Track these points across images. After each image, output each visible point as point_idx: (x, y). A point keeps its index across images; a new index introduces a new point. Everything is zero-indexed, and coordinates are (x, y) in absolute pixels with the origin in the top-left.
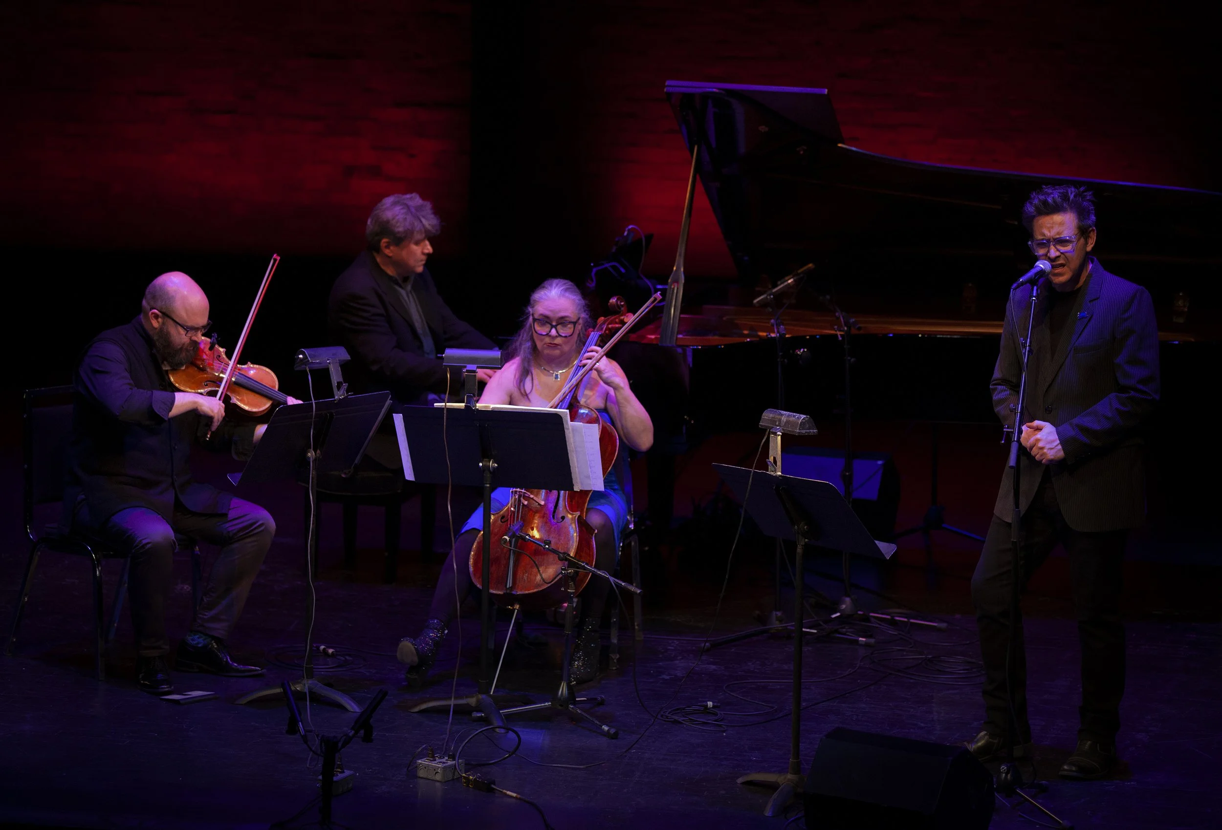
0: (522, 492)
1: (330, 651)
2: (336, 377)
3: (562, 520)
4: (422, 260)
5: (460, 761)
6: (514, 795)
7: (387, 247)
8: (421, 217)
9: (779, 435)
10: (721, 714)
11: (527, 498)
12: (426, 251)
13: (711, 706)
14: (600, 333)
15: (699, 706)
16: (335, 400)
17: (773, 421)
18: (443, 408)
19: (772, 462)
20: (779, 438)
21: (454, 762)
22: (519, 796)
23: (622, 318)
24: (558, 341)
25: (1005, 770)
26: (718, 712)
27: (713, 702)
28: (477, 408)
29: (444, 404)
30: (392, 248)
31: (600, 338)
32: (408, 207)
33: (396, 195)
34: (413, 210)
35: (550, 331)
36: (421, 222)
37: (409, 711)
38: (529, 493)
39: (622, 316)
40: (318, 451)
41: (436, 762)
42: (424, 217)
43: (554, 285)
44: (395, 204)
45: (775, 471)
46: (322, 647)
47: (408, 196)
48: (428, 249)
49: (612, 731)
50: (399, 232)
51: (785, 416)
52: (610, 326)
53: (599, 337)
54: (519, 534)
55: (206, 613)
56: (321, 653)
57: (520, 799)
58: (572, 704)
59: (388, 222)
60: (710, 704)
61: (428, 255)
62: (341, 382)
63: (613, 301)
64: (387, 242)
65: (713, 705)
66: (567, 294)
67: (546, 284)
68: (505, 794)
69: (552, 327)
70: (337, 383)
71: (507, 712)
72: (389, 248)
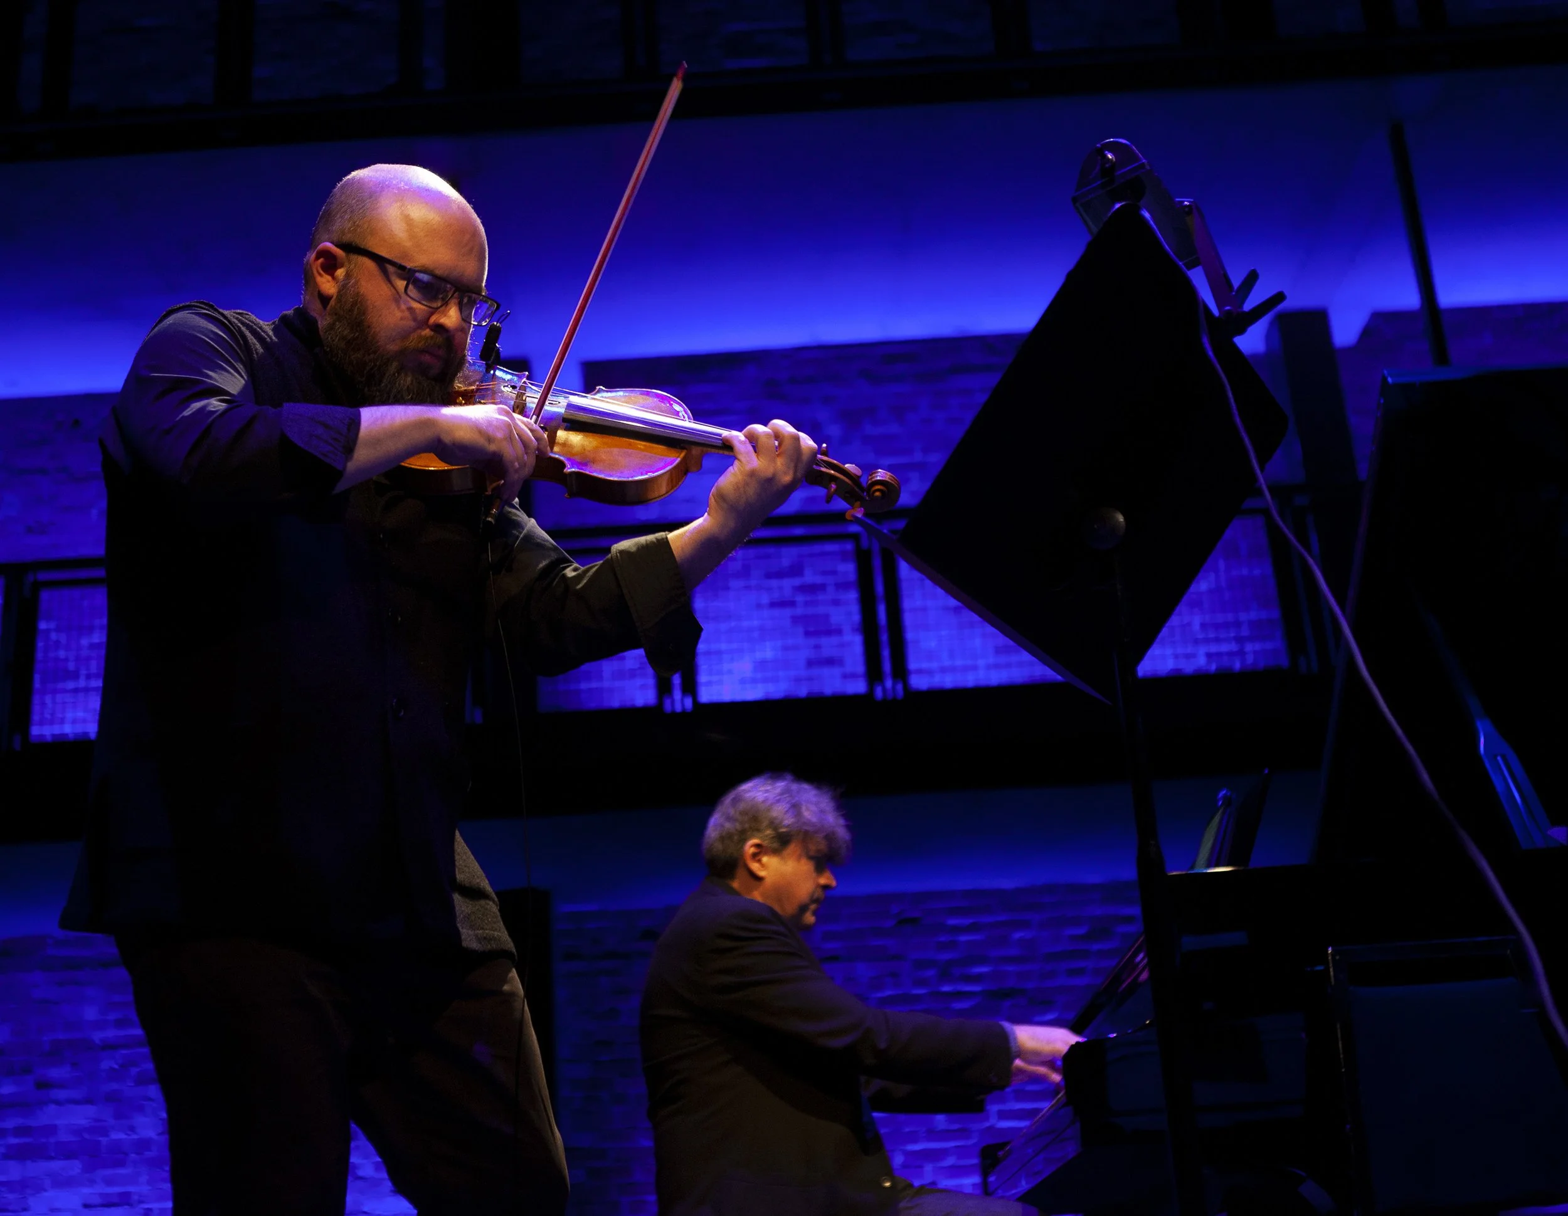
12: (824, 882)
30: (765, 859)
48: (828, 878)
72: (759, 861)
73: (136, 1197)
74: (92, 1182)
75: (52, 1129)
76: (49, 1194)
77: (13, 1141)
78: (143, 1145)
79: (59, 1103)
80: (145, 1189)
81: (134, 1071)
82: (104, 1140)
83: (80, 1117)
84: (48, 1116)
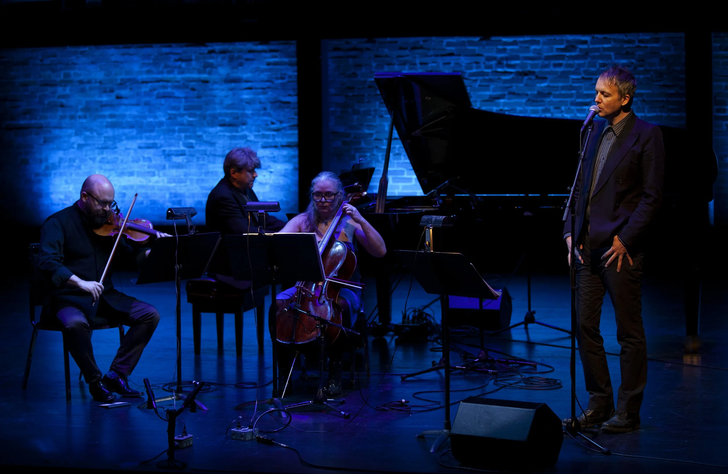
1: (198, 383)
3: (323, 303)
4: (252, 181)
5: (255, 429)
6: (285, 446)
7: (234, 173)
9: (431, 228)
10: (410, 406)
11: (305, 291)
12: (254, 176)
13: (404, 402)
15: (397, 402)
16: (189, 235)
17: (428, 222)
19: (428, 244)
20: (431, 230)
21: (252, 430)
22: (287, 446)
23: (360, 194)
24: (326, 204)
25: (570, 421)
26: (408, 405)
32: (245, 152)
34: (247, 153)
35: (321, 200)
38: (305, 288)
40: (181, 265)
41: (242, 430)
43: (324, 174)
45: (430, 250)
46: (194, 382)
49: (347, 414)
50: (239, 165)
51: (435, 218)
52: (354, 198)
55: (118, 360)
56: (193, 384)
57: (288, 448)
58: (325, 401)
60: (404, 400)
64: (234, 171)
66: (330, 178)
67: (320, 174)
68: (280, 445)
69: (323, 197)
70: (190, 226)
71: (288, 407)
72: (235, 174)
73: (159, 145)
74: (141, 138)
75: (124, 116)
76: (125, 142)
77: (109, 120)
78: (161, 124)
79: (125, 105)
80: (162, 142)
81: (155, 93)
82: (145, 121)
83: (134, 111)
84: (121, 110)
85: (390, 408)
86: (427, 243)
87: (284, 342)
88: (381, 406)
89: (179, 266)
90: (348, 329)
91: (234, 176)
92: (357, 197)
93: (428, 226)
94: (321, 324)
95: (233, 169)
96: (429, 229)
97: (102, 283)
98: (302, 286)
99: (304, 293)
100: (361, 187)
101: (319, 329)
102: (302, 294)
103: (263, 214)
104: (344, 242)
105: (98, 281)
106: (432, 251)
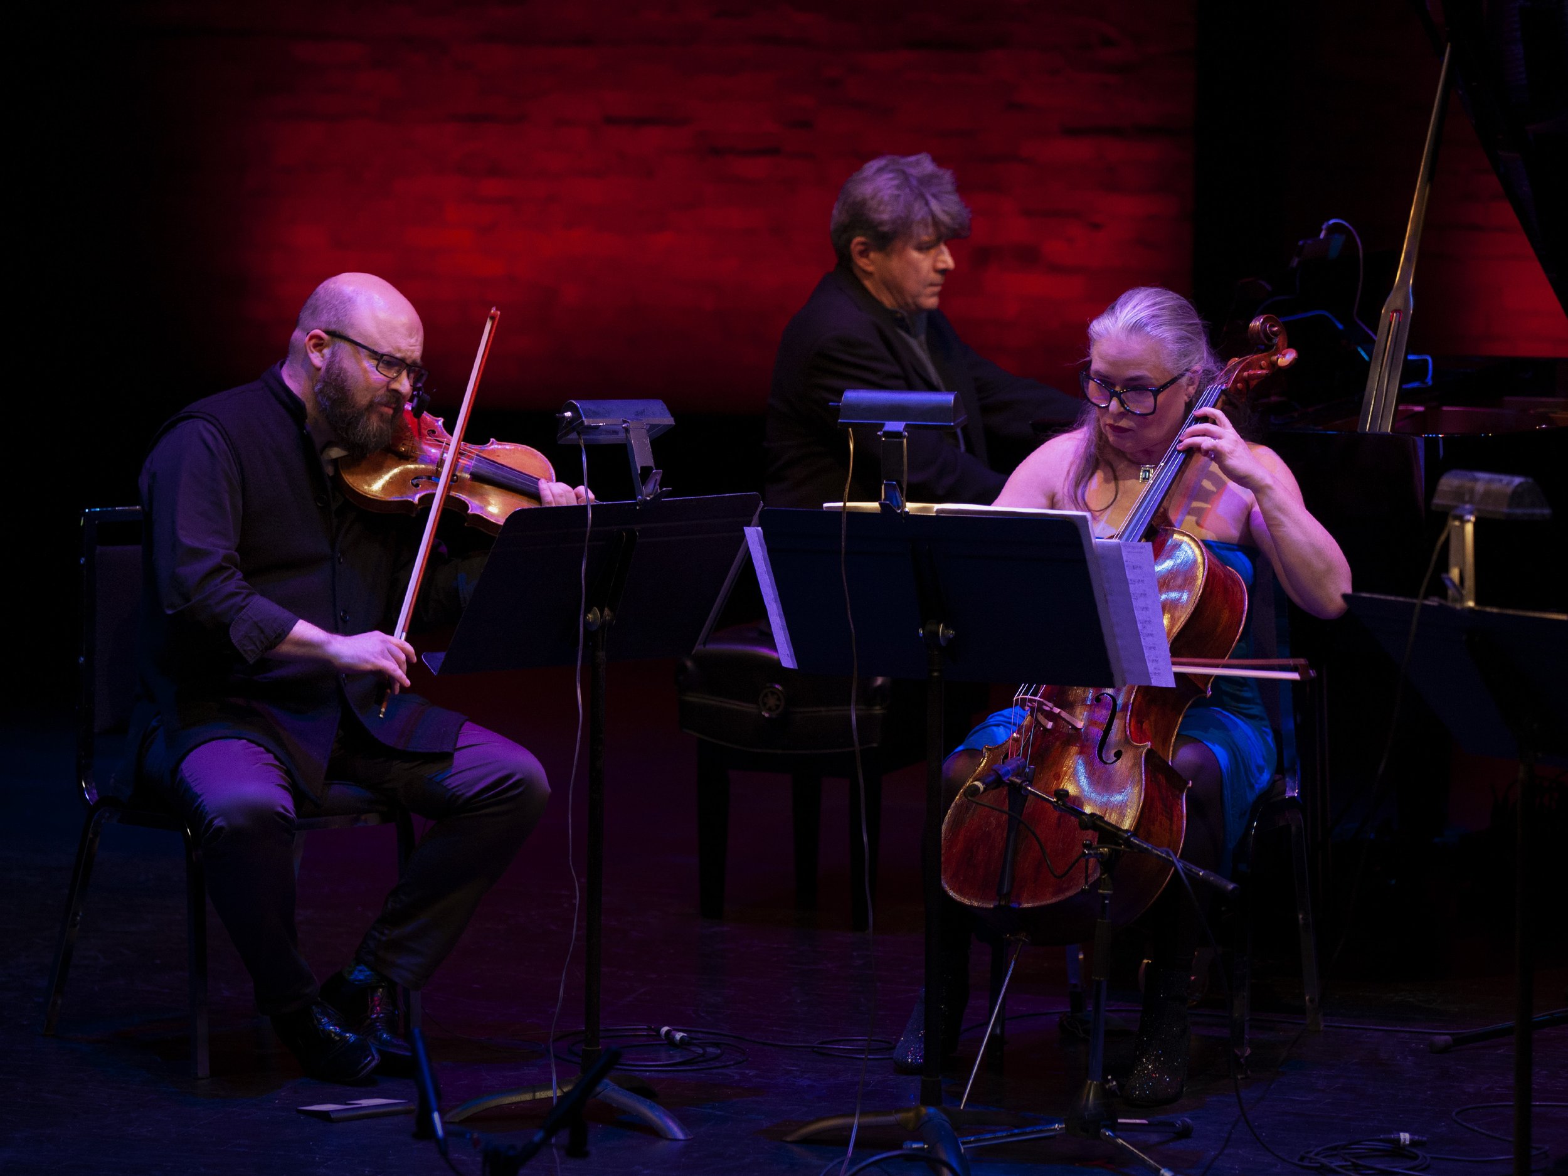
0: (1035, 701)
1: (679, 1036)
2: (642, 456)
3: (1115, 759)
4: (932, 285)
7: (864, 253)
8: (929, 198)
9: (1470, 521)
10: (1425, 1157)
11: (1050, 716)
12: (941, 266)
13: (1408, 1142)
14: (1223, 388)
15: (1381, 1140)
16: (637, 504)
17: (1459, 495)
18: (841, 512)
19: (1457, 579)
20: (1469, 526)
23: (1275, 358)
26: (1419, 1153)
27: (1410, 1134)
28: (907, 510)
29: (841, 504)
30: (872, 255)
31: (1223, 397)
32: (906, 176)
33: (889, 157)
34: (914, 183)
36: (927, 204)
37: (784, 1139)
38: (1051, 705)
39: (1275, 355)
40: (606, 612)
42: (935, 196)
44: (880, 170)
45: (1462, 599)
46: (665, 1029)
47: (913, 159)
48: (945, 262)
50: (881, 223)
51: (1484, 482)
52: (1245, 374)
53: (1219, 396)
54: (1008, 780)
56: (663, 1040)
58: (1108, 1128)
59: (863, 203)
60: (1405, 1137)
61: (944, 272)
62: (651, 467)
63: (1256, 324)
64: (863, 243)
65: (1411, 1140)
70: (642, 468)
71: (970, 1142)
72: (867, 257)
85: (1349, 1163)
86: (1455, 573)
87: (976, 904)
88: (1317, 1154)
89: (602, 613)
90: (1195, 869)
91: (862, 262)
92: (1261, 368)
93: (1457, 512)
94: (1102, 841)
95: (859, 239)
96: (1463, 522)
97: (404, 634)
98: (1037, 698)
99: (1050, 725)
100: (1275, 334)
101: (1092, 860)
102: (1044, 727)
103: (898, 435)
104: (1203, 541)
105: (390, 631)
106: (1471, 604)
